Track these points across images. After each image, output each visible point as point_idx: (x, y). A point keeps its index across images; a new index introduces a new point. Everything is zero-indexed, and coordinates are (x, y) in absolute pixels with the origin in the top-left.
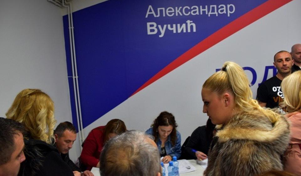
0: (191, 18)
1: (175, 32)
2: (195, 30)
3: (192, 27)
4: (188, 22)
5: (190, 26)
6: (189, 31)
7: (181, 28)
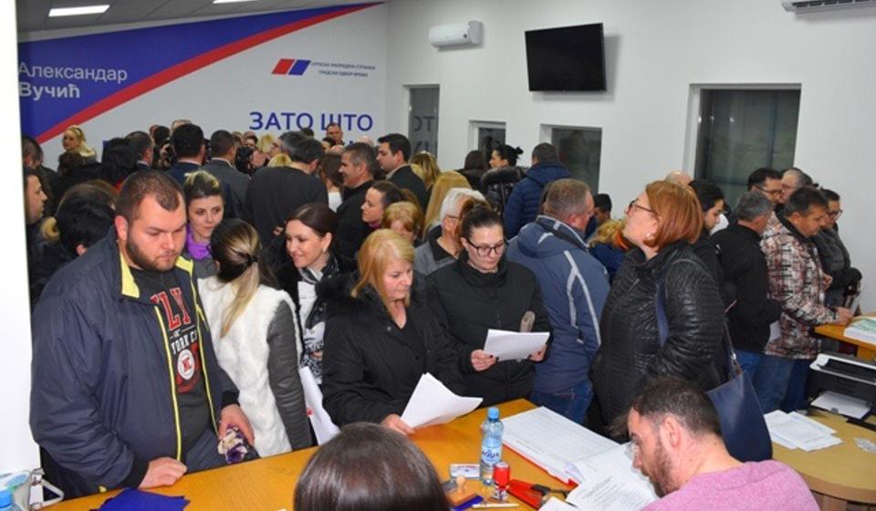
0: (73, 81)
1: (53, 95)
2: (78, 96)
3: (74, 92)
4: (71, 85)
5: (72, 91)
6: (71, 95)
7: (62, 93)
